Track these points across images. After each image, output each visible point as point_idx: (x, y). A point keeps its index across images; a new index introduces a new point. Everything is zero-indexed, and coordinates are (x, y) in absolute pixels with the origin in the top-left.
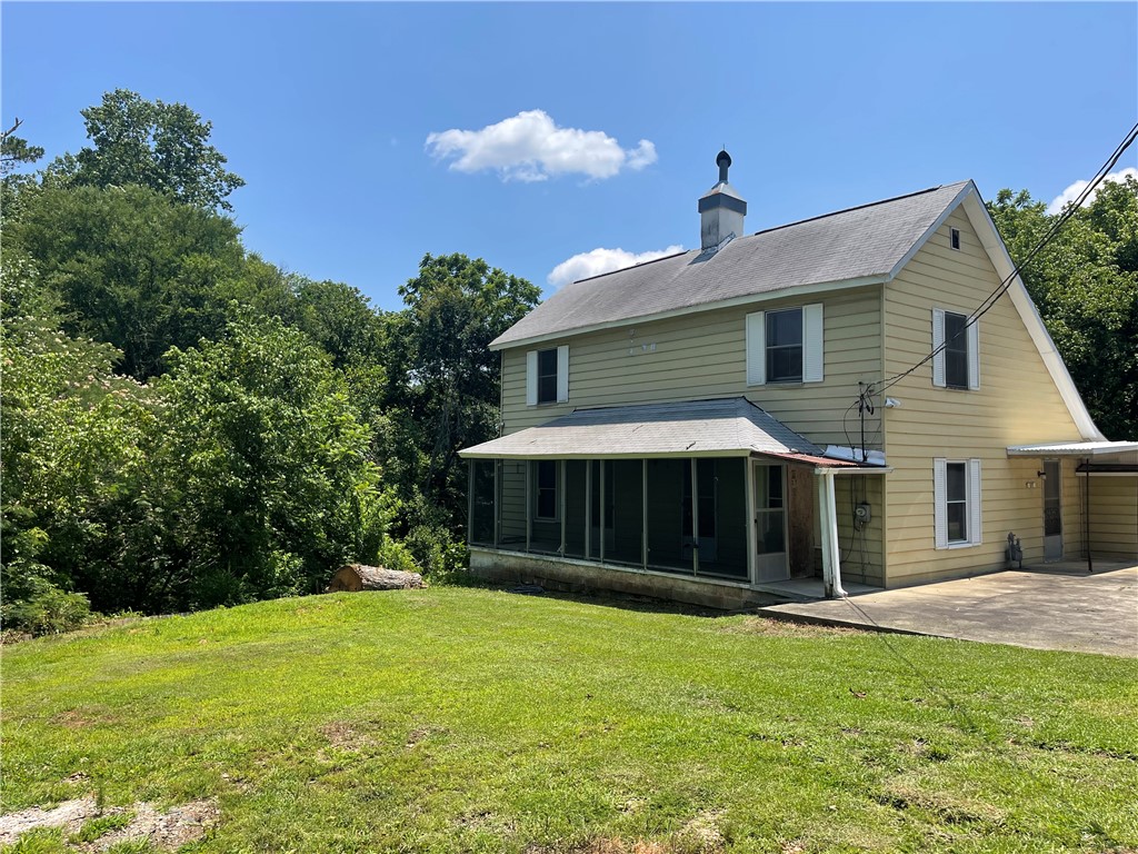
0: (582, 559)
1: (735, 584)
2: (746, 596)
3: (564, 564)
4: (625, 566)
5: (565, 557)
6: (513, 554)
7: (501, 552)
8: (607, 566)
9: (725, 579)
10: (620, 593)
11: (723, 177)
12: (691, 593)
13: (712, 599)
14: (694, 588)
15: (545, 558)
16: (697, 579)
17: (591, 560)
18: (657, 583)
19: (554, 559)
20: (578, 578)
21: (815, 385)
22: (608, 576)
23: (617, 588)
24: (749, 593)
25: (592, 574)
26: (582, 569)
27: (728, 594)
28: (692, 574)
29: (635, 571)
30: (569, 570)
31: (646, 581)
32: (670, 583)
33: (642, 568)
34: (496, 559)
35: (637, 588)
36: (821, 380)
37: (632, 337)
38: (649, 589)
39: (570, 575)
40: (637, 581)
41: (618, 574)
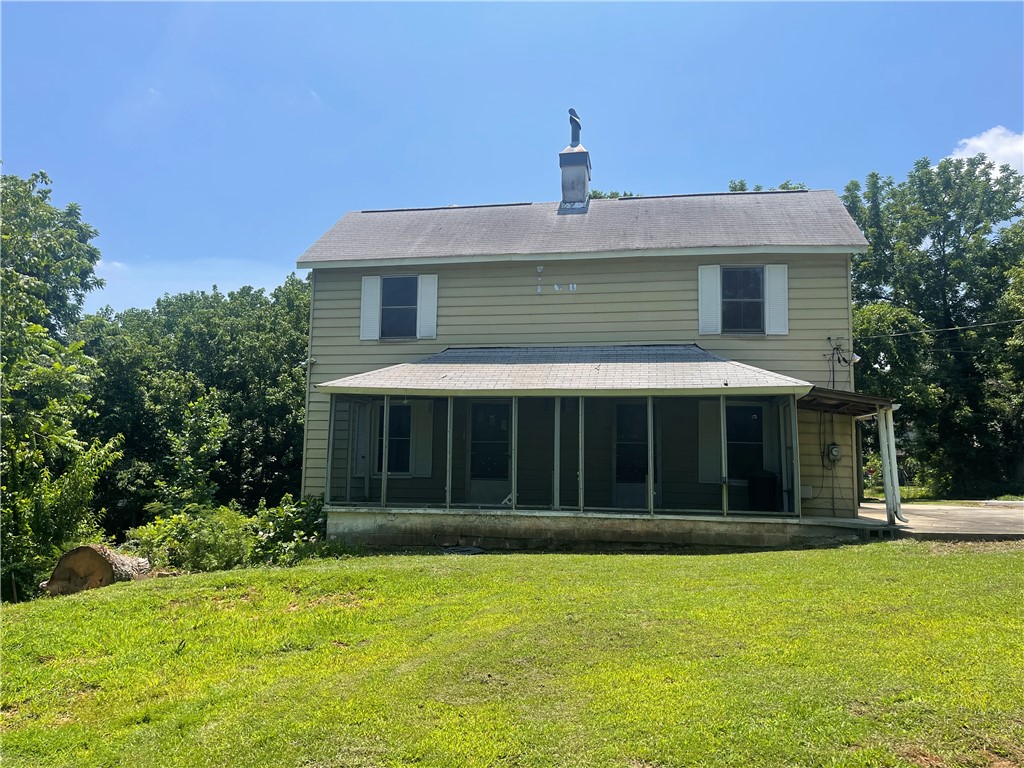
0: (549, 509)
1: (780, 521)
2: (791, 531)
3: (515, 517)
4: (622, 512)
5: (517, 508)
6: (420, 511)
7: (394, 511)
8: (590, 515)
9: (761, 516)
10: (610, 542)
11: (575, 140)
12: (719, 535)
13: (745, 538)
14: (722, 529)
15: (482, 512)
16: (729, 519)
17: (563, 510)
18: (668, 528)
19: (499, 512)
20: (540, 531)
21: (778, 338)
22: (591, 526)
23: (608, 537)
24: (796, 528)
25: (563, 525)
26: (548, 521)
27: (769, 531)
28: (721, 515)
29: (637, 516)
30: (525, 524)
31: (651, 527)
32: (688, 526)
33: (648, 513)
34: (380, 520)
35: (638, 535)
36: (787, 333)
37: (539, 275)
38: (657, 535)
39: (527, 530)
40: (638, 527)
41: (606, 522)
